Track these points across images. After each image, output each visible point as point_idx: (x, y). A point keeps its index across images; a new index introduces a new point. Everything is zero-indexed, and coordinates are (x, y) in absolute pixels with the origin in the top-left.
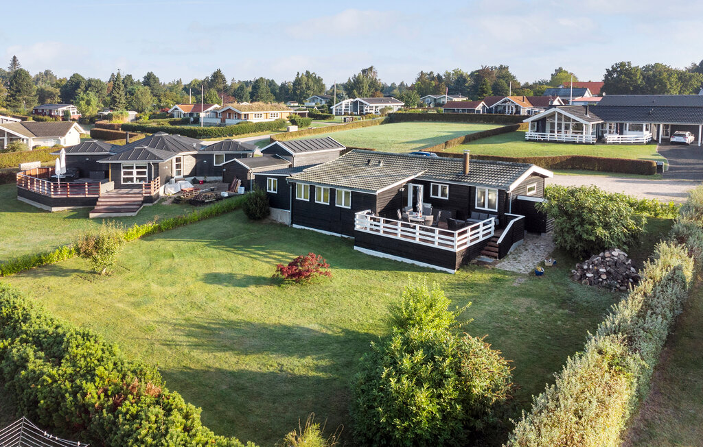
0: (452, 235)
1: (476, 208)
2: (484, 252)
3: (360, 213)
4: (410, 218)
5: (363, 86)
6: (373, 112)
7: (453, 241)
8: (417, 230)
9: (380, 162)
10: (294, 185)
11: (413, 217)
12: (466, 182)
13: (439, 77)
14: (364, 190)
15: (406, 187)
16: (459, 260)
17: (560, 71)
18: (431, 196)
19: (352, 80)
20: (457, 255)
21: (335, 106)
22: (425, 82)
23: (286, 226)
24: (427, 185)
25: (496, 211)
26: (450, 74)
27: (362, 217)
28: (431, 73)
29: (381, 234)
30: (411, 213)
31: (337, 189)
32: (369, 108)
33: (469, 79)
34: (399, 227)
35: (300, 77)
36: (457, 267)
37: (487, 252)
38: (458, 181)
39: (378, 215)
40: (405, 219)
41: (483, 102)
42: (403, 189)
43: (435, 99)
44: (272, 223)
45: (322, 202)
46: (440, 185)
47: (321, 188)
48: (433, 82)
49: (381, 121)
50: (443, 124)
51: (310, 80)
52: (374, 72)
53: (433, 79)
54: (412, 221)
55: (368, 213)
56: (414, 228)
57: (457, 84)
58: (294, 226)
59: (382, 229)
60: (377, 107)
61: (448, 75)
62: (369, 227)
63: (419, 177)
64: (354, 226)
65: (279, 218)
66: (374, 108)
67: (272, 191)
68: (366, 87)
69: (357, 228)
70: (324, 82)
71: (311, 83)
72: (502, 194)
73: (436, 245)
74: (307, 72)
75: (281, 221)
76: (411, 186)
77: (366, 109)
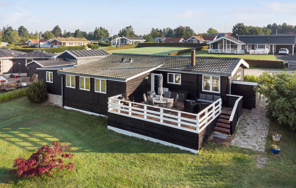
0: (195, 117)
1: (203, 90)
2: (216, 128)
3: (112, 98)
4: (154, 101)
5: (127, 34)
6: (131, 43)
7: (195, 123)
8: (161, 113)
9: (130, 60)
10: (64, 77)
11: (156, 100)
12: (195, 71)
13: (160, 31)
14: (116, 78)
15: (149, 76)
16: (201, 140)
17: (211, 29)
18: (168, 82)
19: (122, 31)
20: (199, 136)
21: (112, 40)
22: (155, 32)
23: (59, 107)
24: (165, 74)
25: (219, 92)
26: (165, 29)
27: (114, 101)
28: (157, 29)
29: (130, 115)
30: (154, 96)
31: (96, 78)
32: (129, 42)
33: (173, 32)
34: (145, 110)
35: (97, 29)
36: (199, 147)
37: (218, 128)
38: (189, 71)
39: (128, 98)
40: (150, 102)
41: (183, 38)
42: (147, 78)
43: (159, 39)
44: (49, 106)
45: (85, 89)
46: (174, 74)
47: (83, 78)
48: (158, 33)
49: (134, 47)
50: (165, 47)
51: (102, 31)
52: (132, 28)
53: (158, 31)
54: (156, 104)
55: (119, 98)
56: (158, 110)
57: (169, 33)
58: (65, 107)
59: (130, 111)
60: (133, 41)
61: (164, 30)
62: (120, 110)
63: (159, 68)
64: (108, 109)
65: (55, 101)
66: (132, 42)
67: (50, 82)
68: (128, 34)
69: (110, 110)
70: (109, 32)
71: (102, 32)
72: (224, 80)
73: (179, 127)
74: (101, 27)
75: (56, 104)
76: (153, 75)
77: (128, 42)
